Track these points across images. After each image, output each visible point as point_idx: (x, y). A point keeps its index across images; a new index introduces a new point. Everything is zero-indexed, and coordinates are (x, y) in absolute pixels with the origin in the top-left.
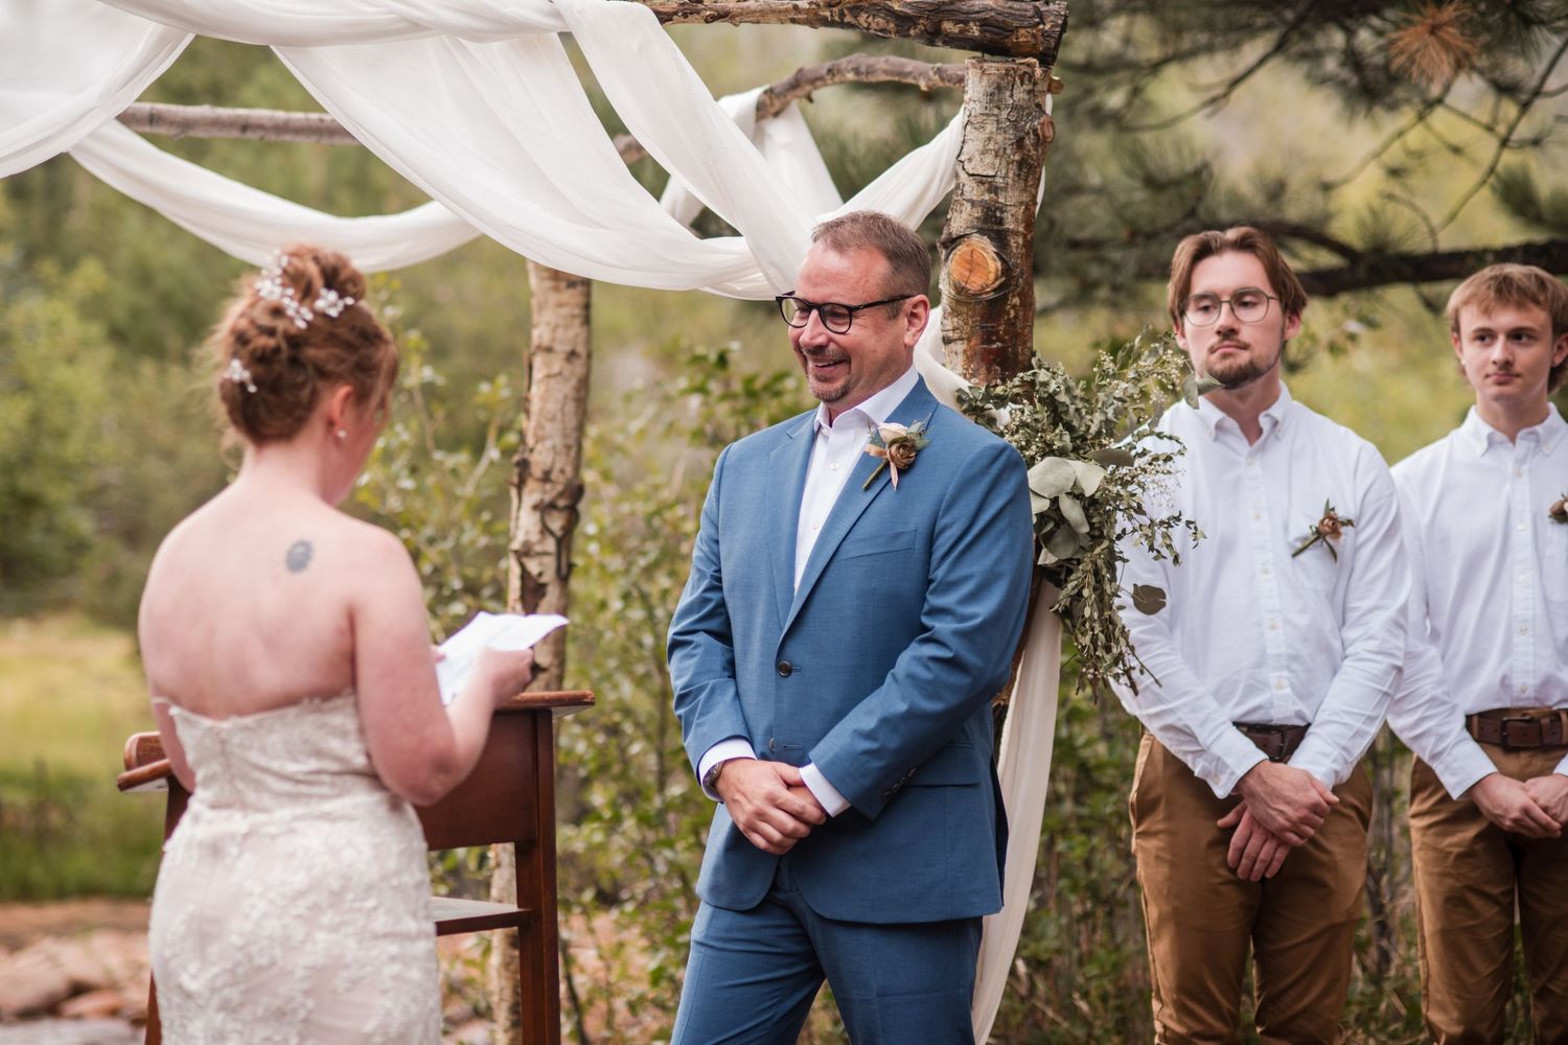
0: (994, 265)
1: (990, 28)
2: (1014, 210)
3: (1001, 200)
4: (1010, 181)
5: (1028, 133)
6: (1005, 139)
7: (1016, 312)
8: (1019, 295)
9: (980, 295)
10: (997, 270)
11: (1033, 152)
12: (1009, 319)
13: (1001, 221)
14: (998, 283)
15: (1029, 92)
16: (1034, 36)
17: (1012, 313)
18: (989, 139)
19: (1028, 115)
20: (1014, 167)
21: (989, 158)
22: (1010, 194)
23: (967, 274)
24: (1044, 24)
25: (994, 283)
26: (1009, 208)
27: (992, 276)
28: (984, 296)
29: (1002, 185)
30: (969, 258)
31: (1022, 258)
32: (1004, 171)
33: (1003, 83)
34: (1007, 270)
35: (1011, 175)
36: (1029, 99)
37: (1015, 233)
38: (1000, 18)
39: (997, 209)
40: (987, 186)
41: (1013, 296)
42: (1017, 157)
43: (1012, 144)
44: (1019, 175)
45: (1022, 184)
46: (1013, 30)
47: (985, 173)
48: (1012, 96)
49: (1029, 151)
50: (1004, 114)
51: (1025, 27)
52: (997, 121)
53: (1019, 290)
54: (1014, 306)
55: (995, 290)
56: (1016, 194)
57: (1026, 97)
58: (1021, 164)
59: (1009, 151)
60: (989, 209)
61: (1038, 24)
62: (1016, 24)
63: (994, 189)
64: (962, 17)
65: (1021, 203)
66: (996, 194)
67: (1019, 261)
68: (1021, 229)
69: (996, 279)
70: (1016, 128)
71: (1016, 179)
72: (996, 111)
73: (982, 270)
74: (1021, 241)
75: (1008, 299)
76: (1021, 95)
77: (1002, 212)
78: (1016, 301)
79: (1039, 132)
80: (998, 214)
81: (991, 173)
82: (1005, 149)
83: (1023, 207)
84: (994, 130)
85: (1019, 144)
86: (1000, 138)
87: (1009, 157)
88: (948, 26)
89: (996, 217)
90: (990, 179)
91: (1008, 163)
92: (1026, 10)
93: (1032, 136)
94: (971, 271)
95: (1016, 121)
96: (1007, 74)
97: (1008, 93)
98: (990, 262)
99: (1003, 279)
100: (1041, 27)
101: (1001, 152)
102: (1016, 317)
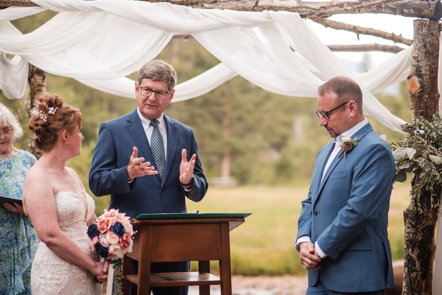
0: (418, 85)
1: (416, 10)
2: (425, 67)
3: (420, 64)
4: (423, 58)
5: (427, 43)
6: (420, 45)
7: (427, 100)
8: (427, 94)
9: (415, 95)
10: (419, 87)
11: (430, 49)
12: (424, 102)
13: (421, 71)
14: (419, 91)
15: (428, 30)
16: (428, 12)
17: (425, 100)
18: (416, 45)
19: (428, 37)
20: (424, 54)
21: (416, 51)
22: (423, 62)
23: (411, 88)
24: (431, 8)
25: (418, 91)
26: (423, 67)
27: (418, 89)
28: (416, 95)
29: (420, 60)
30: (412, 83)
31: (428, 82)
32: (421, 55)
33: (419, 28)
34: (422, 87)
35: (423, 56)
36: (428, 32)
37: (426, 75)
38: (418, 7)
39: (419, 67)
40: (416, 60)
41: (426, 95)
42: (424, 51)
43: (422, 47)
44: (425, 56)
45: (427, 59)
46: (422, 11)
47: (415, 56)
48: (422, 31)
49: (428, 48)
50: (420, 37)
51: (426, 9)
52: (418, 39)
53: (427, 93)
54: (426, 98)
55: (419, 93)
56: (425, 62)
57: (427, 31)
58: (426, 53)
59: (422, 49)
60: (417, 67)
61: (429, 8)
62: (423, 8)
63: (418, 61)
64: (408, 7)
65: (428, 65)
66: (419, 63)
67: (427, 83)
68: (428, 73)
69: (419, 90)
70: (424, 41)
71: (425, 57)
72: (418, 36)
73: (415, 87)
74: (428, 77)
75: (424, 96)
76: (425, 31)
77: (421, 68)
78: (427, 96)
79: (431, 42)
80: (420, 69)
81: (417, 56)
82: (421, 48)
83: (428, 66)
84: (418, 42)
85: (425, 46)
86: (419, 45)
87: (422, 51)
88: (405, 10)
89: (419, 70)
90: (417, 58)
91: (422, 53)
92: (426, 4)
93: (429, 44)
94: (412, 87)
95: (424, 39)
96: (420, 24)
97: (421, 30)
98: (417, 84)
99: (421, 89)
100: (430, 8)
101: (419, 50)
102: (427, 101)
